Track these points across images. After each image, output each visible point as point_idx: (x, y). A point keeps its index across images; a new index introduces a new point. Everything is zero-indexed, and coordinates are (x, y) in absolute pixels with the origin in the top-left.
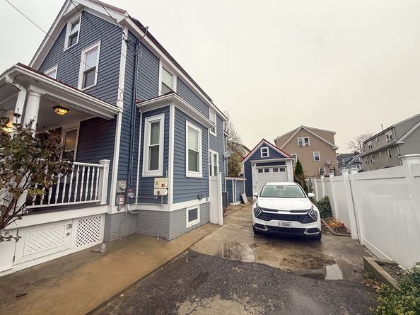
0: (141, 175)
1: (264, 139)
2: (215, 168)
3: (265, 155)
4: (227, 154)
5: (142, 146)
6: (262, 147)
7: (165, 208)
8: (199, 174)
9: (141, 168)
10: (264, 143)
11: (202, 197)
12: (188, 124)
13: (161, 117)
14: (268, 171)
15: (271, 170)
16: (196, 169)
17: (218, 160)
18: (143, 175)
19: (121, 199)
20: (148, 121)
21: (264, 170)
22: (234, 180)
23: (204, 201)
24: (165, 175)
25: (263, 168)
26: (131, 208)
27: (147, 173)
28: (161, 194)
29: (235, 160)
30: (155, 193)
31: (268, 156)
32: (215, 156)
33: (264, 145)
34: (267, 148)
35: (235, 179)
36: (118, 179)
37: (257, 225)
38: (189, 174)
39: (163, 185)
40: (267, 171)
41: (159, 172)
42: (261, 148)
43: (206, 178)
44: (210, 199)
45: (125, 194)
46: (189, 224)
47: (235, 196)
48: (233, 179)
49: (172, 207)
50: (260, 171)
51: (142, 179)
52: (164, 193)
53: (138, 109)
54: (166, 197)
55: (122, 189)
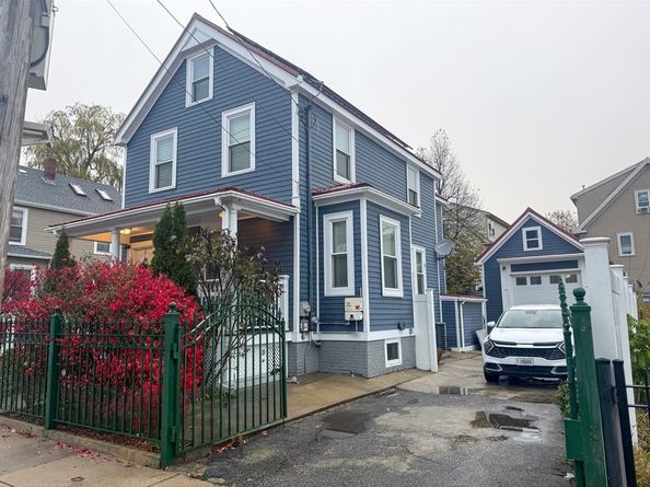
0: (322, 293)
1: (529, 210)
2: (420, 277)
3: (533, 244)
4: (443, 249)
5: (321, 253)
6: (525, 226)
7: (361, 337)
8: (398, 292)
9: (322, 284)
10: (530, 218)
11: (405, 327)
12: (383, 219)
13: (348, 216)
14: (539, 282)
15: (546, 280)
16: (393, 285)
17: (424, 261)
18: (326, 294)
19: (306, 325)
20: (328, 220)
21: (528, 280)
22: (459, 302)
23: (406, 333)
24: (358, 294)
25: (528, 274)
26: (315, 337)
27: (331, 291)
28: (356, 318)
29: (464, 253)
30: (347, 317)
31: (541, 247)
32: (419, 255)
33: (531, 222)
34: (538, 229)
35: (461, 298)
36: (301, 300)
37: (489, 365)
38: (387, 292)
39: (357, 307)
40: (537, 281)
41: (350, 290)
42: (525, 230)
43: (409, 298)
44: (416, 331)
45: (308, 318)
46: (389, 364)
47: (461, 332)
48: (456, 298)
49: (369, 335)
50: (521, 281)
51: (324, 299)
52: (358, 317)
53: (313, 202)
54: (361, 323)
55: (305, 312)
